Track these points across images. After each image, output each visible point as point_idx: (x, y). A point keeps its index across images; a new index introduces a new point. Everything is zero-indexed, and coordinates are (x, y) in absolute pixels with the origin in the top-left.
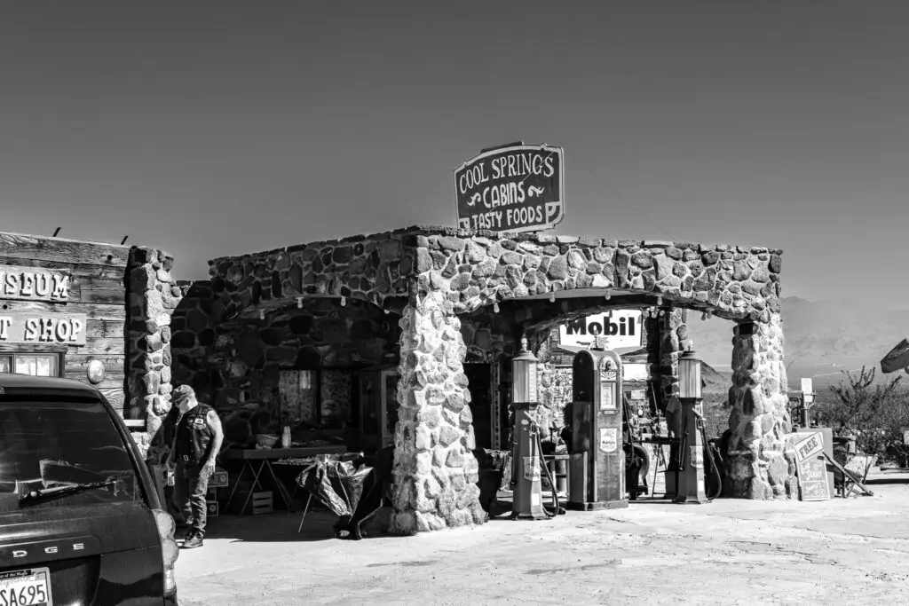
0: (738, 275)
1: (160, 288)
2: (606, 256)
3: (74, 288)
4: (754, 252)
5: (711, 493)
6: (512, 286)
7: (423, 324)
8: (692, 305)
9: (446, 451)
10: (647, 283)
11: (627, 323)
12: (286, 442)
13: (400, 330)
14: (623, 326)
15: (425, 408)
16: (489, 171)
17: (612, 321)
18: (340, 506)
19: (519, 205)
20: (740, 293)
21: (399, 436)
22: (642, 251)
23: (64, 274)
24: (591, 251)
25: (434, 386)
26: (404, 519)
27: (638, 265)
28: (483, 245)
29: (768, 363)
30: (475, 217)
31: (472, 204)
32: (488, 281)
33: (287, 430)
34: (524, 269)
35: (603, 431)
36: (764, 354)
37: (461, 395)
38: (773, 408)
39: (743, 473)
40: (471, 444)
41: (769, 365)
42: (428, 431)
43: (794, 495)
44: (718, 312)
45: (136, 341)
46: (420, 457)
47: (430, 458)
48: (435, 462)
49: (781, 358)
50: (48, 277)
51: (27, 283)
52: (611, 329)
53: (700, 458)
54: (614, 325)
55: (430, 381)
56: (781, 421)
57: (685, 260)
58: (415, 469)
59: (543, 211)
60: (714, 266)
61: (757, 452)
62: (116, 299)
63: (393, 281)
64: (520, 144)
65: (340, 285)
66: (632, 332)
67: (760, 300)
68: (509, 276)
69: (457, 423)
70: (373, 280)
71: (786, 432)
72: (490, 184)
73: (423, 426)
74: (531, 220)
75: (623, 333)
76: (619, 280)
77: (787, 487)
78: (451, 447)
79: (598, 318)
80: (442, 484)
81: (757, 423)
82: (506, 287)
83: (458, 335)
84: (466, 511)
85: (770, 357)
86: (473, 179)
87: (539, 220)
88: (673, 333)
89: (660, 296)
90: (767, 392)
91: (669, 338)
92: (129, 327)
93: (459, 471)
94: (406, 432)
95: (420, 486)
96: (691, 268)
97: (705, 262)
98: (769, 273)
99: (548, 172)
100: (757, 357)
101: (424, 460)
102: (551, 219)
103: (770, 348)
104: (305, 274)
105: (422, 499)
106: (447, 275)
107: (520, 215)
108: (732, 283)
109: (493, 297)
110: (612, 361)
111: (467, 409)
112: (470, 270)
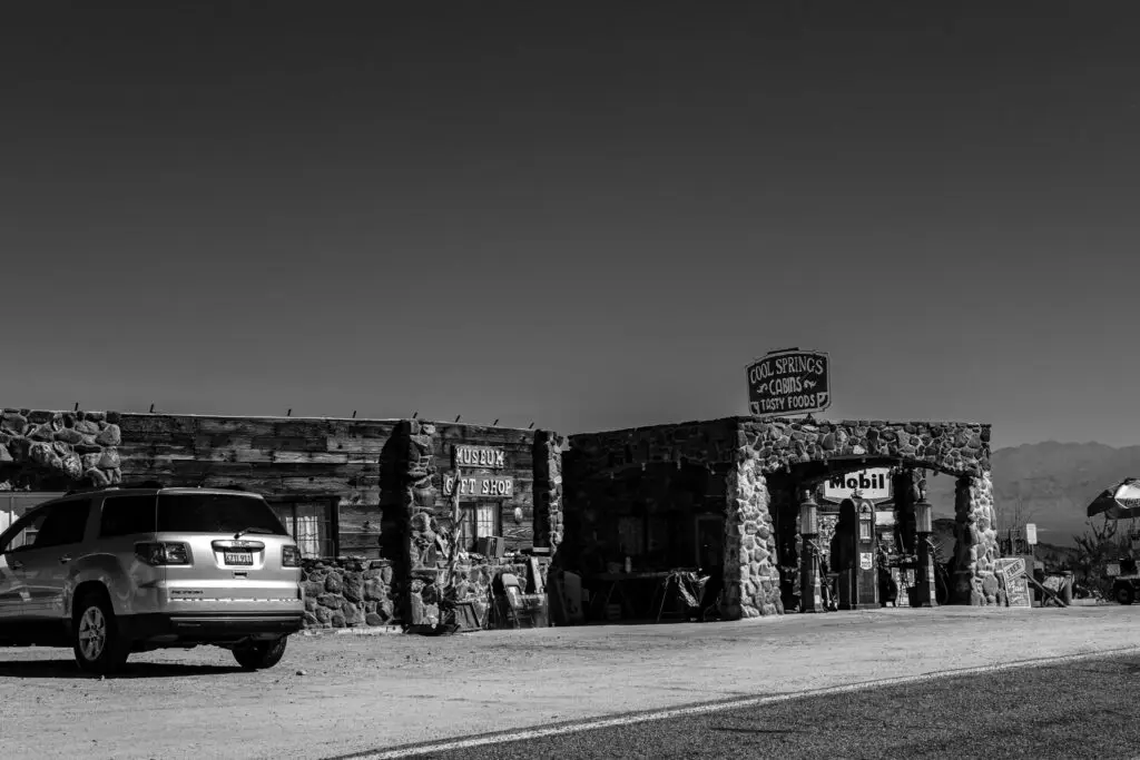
0: (957, 444)
1: (555, 458)
2: (862, 433)
3: (506, 459)
4: (970, 427)
5: (941, 600)
6: (799, 454)
7: (743, 481)
8: (924, 465)
9: (758, 565)
10: (891, 451)
11: (878, 478)
12: (628, 568)
13: (726, 486)
14: (874, 481)
15: (745, 537)
16: (773, 368)
17: (865, 477)
18: (691, 600)
19: (797, 394)
20: (959, 457)
21: (728, 556)
22: (887, 428)
23: (501, 450)
24: (852, 430)
25: (750, 522)
26: (732, 610)
27: (885, 438)
28: (780, 428)
29: (981, 507)
30: (763, 401)
31: (760, 391)
32: (783, 452)
33: (628, 559)
34: (807, 443)
35: (862, 555)
36: (978, 501)
37: (768, 528)
38: (986, 540)
39: (964, 587)
40: (775, 560)
41: (983, 507)
42: (747, 552)
43: (1003, 603)
44: (945, 470)
45: (541, 494)
46: (742, 568)
47: (748, 570)
48: (752, 572)
49: (991, 504)
50: (493, 452)
51: (483, 457)
52: (865, 483)
53: (931, 575)
54: (868, 481)
55: (748, 518)
56: (992, 549)
57: (918, 434)
58: (739, 577)
59: (815, 399)
60: (939, 438)
61: (974, 572)
62: (527, 467)
63: (720, 452)
64: (797, 349)
65: (680, 455)
66: (882, 486)
67: (974, 461)
68: (797, 448)
69: (765, 545)
70: (705, 452)
71: (996, 558)
72: (775, 377)
73: (744, 548)
74: (806, 405)
75: (874, 487)
76: (871, 449)
77: (998, 597)
78: (762, 563)
79: (855, 475)
80: (756, 587)
81: (974, 550)
82: (795, 455)
83: (764, 488)
84: (771, 605)
85: (983, 503)
86: (761, 373)
87: (812, 405)
88: (916, 486)
89: (901, 459)
90: (981, 529)
91: (913, 490)
92: (535, 485)
93: (767, 578)
94: (732, 552)
95: (743, 588)
96: (923, 439)
97: (934, 435)
98: (981, 442)
99: (819, 370)
100: (973, 502)
101: (745, 570)
102: (822, 404)
103: (982, 496)
104: (651, 446)
105: (744, 596)
106: (756, 448)
107: (798, 401)
108: (953, 449)
109: (787, 462)
110: (868, 506)
111: (771, 537)
112: (771, 444)
